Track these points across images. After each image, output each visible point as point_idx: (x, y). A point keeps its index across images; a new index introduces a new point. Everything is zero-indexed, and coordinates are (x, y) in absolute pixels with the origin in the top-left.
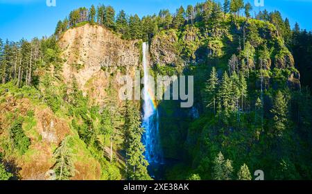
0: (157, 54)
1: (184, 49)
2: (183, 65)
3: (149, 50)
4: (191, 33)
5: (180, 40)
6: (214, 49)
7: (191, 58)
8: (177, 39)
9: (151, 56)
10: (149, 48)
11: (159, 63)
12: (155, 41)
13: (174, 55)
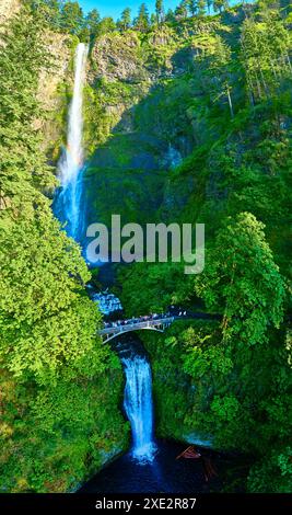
0: (102, 62)
1: (151, 56)
2: (150, 81)
3: (89, 56)
4: (162, 34)
5: (145, 43)
6: (203, 48)
7: (164, 68)
8: (139, 42)
9: (92, 63)
10: (90, 51)
11: (105, 76)
12: (102, 41)
13: (133, 66)
